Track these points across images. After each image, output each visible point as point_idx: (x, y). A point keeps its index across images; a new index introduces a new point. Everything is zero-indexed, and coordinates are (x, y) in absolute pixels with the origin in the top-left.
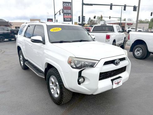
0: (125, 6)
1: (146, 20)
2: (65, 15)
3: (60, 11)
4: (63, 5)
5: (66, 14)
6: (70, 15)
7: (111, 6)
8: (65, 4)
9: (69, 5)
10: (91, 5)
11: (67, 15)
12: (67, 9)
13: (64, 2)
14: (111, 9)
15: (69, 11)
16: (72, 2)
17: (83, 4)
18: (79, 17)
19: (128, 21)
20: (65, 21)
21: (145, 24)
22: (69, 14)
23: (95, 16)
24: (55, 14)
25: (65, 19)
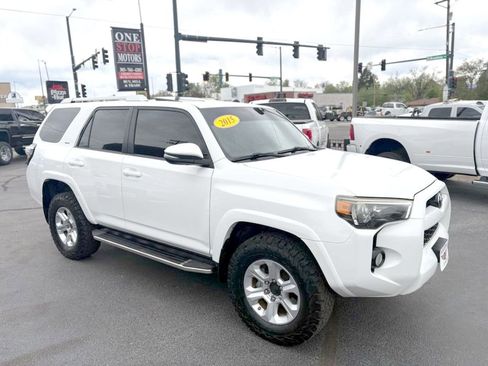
0: (296, 47)
1: (343, 83)
2: (122, 69)
3: (94, 57)
4: (114, 39)
5: (126, 66)
6: (139, 70)
7: (260, 44)
8: (119, 35)
9: (135, 38)
10: (204, 39)
11: (130, 70)
12: (128, 51)
13: (115, 30)
14: (260, 52)
15: (136, 58)
16: (142, 29)
17: (178, 37)
18: (169, 77)
19: (297, 86)
20: (122, 88)
21: (344, 95)
22: (134, 66)
23: (207, 73)
24: (77, 64)
25: (125, 82)
